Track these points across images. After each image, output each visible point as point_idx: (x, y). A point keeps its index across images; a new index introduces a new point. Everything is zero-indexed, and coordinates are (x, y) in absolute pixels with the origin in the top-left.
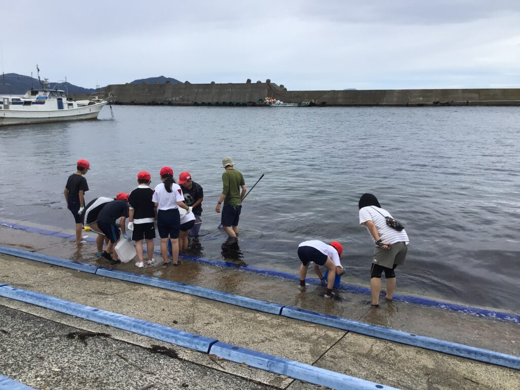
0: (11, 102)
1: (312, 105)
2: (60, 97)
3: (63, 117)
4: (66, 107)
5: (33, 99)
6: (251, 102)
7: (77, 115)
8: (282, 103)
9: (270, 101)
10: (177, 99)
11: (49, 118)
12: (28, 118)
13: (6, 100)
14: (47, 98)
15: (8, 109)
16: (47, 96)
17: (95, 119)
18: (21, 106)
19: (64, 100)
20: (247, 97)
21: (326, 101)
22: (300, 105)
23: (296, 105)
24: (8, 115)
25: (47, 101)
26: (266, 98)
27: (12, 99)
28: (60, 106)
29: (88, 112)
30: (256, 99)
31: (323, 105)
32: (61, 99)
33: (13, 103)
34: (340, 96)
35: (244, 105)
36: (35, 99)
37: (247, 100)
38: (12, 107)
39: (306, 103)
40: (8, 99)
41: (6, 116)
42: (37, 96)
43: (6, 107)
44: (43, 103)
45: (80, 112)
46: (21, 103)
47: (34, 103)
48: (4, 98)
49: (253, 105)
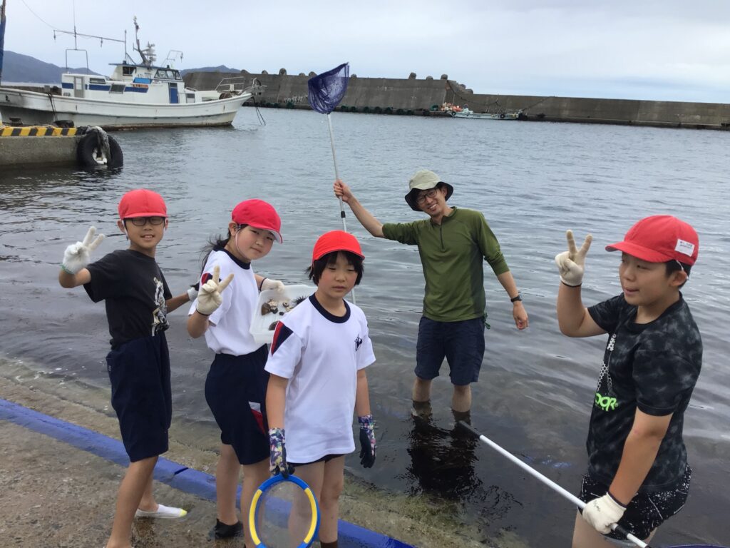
0: (88, 84)
1: (522, 118)
2: (174, 81)
3: (179, 118)
4: (182, 98)
5: (128, 82)
6: (421, 110)
7: (203, 116)
8: (471, 112)
9: (451, 109)
10: (300, 98)
11: (156, 118)
12: (118, 117)
13: (79, 81)
14: (151, 80)
15: (83, 97)
16: (152, 77)
17: (227, 126)
18: (106, 92)
19: (181, 86)
20: (412, 102)
21: (545, 114)
22: (503, 117)
23: (497, 117)
24: (83, 109)
25: (151, 87)
26: (444, 104)
27: (91, 79)
28: (174, 97)
29: (221, 112)
30: (427, 105)
31: (541, 118)
32: (175, 85)
33: (92, 87)
34: (565, 106)
35: (410, 113)
36: (132, 82)
37: (412, 107)
38: (90, 94)
39: (514, 115)
40: (82, 78)
41: (79, 111)
42: (134, 75)
43: (79, 94)
44: (144, 90)
45: (207, 111)
46: (106, 88)
47: (128, 89)
48: (75, 77)
49: (425, 113)
